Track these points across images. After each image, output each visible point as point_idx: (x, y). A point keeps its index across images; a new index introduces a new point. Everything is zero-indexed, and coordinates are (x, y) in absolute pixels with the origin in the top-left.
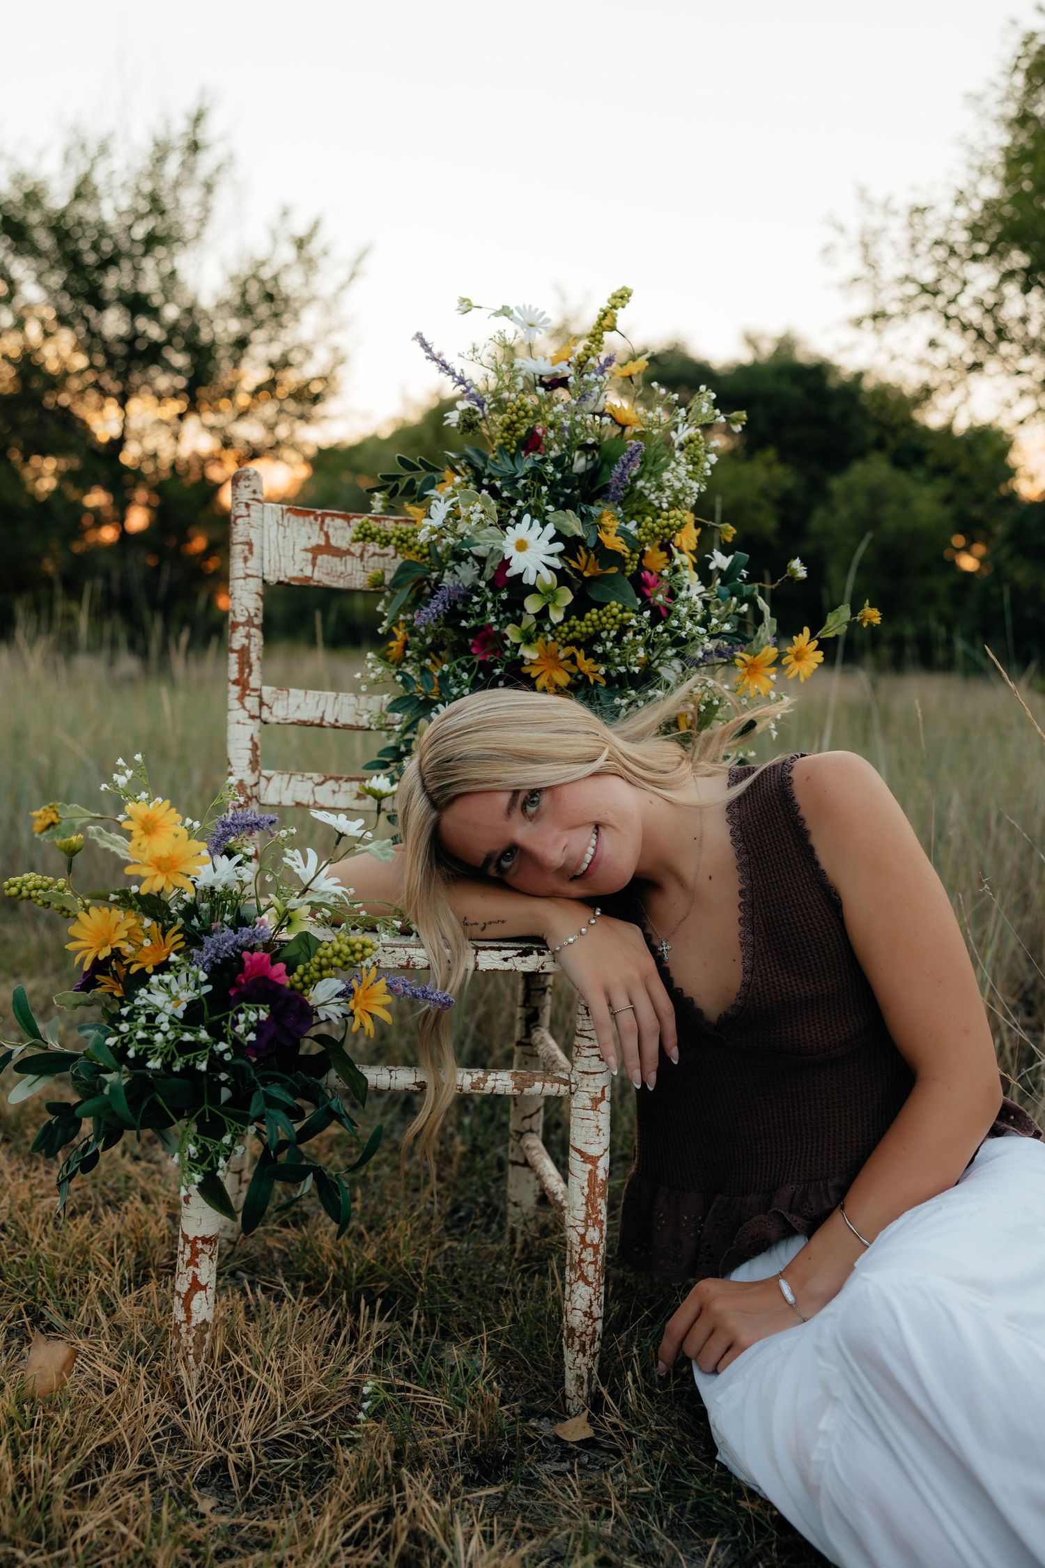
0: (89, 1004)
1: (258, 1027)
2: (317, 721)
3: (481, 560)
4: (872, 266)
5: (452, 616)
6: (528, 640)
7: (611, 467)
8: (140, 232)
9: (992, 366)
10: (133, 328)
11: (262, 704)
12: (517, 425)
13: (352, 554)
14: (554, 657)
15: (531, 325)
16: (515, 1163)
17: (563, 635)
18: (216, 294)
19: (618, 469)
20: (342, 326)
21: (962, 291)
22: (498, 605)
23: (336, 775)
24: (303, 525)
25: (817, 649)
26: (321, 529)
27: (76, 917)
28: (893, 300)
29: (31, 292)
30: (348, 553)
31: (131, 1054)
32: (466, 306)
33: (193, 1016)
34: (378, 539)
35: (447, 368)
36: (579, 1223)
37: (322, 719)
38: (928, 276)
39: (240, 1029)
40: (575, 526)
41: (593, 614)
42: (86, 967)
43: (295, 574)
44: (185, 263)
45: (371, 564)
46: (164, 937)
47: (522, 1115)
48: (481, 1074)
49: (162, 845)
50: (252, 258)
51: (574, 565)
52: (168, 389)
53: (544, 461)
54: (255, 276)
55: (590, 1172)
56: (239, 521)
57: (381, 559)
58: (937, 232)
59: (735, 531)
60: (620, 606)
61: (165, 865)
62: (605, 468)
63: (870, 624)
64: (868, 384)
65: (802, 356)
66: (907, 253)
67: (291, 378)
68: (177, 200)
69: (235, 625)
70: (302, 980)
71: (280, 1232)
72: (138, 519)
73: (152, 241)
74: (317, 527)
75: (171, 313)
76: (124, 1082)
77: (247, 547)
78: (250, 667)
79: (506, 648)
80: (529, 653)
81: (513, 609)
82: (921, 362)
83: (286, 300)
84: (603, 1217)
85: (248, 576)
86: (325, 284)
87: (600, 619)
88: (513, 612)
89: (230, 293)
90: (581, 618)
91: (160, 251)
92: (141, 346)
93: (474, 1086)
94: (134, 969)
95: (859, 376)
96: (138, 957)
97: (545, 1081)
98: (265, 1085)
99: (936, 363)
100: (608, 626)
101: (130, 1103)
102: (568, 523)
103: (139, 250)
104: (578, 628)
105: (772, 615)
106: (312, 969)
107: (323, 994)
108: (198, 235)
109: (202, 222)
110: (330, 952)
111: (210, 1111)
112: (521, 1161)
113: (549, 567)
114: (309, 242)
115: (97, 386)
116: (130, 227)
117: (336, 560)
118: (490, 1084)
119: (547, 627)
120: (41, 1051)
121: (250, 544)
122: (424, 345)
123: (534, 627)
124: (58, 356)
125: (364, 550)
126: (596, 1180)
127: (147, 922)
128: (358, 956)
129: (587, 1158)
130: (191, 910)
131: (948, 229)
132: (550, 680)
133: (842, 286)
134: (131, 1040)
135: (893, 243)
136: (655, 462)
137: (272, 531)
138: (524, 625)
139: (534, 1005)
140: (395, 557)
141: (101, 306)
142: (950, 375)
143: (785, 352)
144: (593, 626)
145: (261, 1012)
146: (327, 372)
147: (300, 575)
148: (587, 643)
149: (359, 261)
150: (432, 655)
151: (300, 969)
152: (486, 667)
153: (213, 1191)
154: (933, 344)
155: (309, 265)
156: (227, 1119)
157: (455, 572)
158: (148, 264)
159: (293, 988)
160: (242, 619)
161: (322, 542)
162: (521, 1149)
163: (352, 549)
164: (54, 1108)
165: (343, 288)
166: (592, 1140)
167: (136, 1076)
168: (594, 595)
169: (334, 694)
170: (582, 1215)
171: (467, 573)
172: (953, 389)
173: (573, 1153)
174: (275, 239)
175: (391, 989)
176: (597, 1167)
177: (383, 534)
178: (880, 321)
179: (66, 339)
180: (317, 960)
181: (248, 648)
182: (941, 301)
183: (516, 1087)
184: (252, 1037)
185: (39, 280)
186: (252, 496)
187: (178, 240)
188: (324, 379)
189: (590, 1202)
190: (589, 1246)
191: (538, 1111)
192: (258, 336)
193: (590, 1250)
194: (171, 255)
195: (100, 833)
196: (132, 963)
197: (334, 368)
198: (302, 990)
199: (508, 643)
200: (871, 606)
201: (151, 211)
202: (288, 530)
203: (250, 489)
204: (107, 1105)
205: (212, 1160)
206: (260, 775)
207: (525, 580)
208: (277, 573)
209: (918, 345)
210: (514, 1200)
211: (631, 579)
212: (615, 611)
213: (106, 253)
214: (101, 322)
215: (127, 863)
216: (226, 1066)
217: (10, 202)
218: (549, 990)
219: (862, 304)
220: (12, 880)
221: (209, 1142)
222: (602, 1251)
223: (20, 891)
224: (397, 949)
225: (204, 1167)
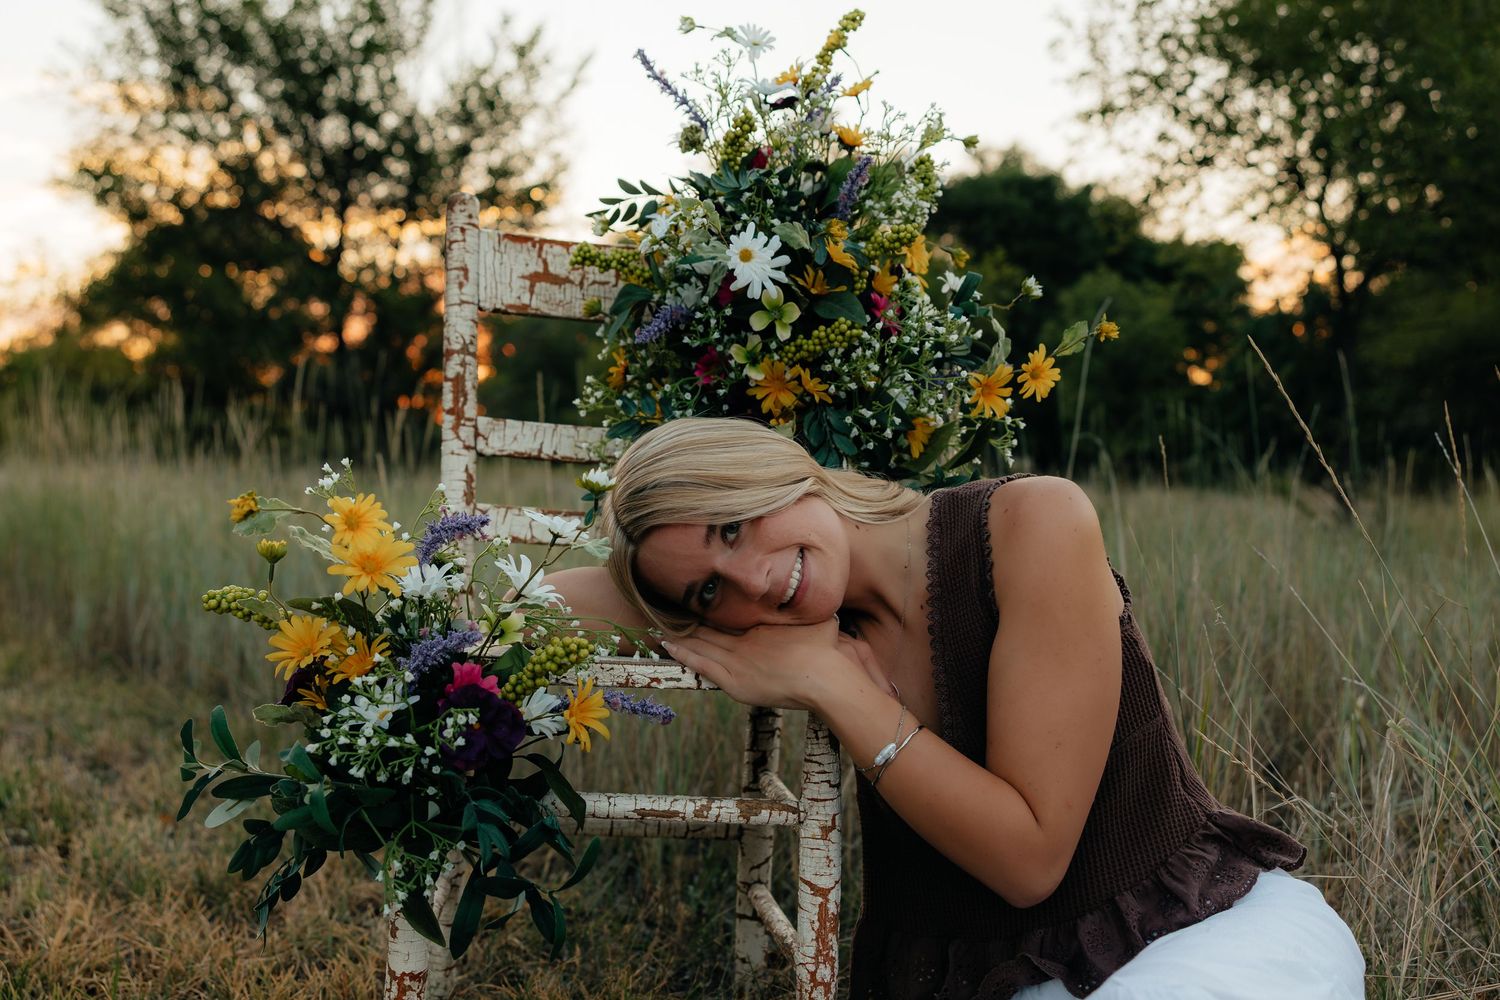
0: (289, 720)
1: (467, 731)
2: (535, 453)
3: (704, 279)
4: (1099, 58)
5: (673, 336)
6: (754, 361)
7: (839, 184)
8: (359, 40)
9: (1221, 161)
10: (352, 135)
11: (477, 435)
12: (742, 140)
13: (572, 282)
14: (780, 378)
15: (755, 44)
16: (743, 917)
17: (790, 355)
18: (436, 103)
19: (846, 186)
20: (564, 133)
21: (1191, 84)
22: (722, 322)
23: (553, 509)
24: (521, 252)
25: (1054, 367)
26: (539, 256)
27: (278, 628)
28: (1120, 94)
29: (249, 101)
30: (567, 280)
31: (333, 761)
32: (688, 25)
33: (398, 725)
34: (598, 262)
35: (669, 87)
36: (809, 960)
37: (540, 451)
38: (1158, 67)
39: (448, 733)
40: (801, 238)
41: (820, 332)
42: (288, 677)
43: (512, 301)
44: (404, 70)
45: (591, 292)
46: (369, 647)
47: (750, 865)
48: (704, 802)
49: (366, 542)
50: (472, 66)
51: (801, 282)
52: (387, 197)
53: (768, 174)
54: (477, 84)
55: (821, 905)
56: (454, 246)
57: (602, 287)
58: (1166, 26)
59: (968, 257)
60: (849, 322)
61: (370, 564)
62: (833, 188)
63: (1107, 339)
64: (1097, 196)
65: (1029, 170)
66: (1135, 47)
67: (514, 185)
68: (397, 9)
69: (451, 353)
70: (514, 690)
71: (495, 989)
72: (357, 329)
73: (371, 49)
74: (534, 253)
75: (390, 121)
76: (326, 793)
77: (462, 273)
78: (465, 395)
79: (731, 369)
80: (755, 374)
81: (737, 327)
82: (1151, 156)
83: (507, 108)
84: (834, 954)
85: (463, 302)
86: (546, 91)
87: (827, 336)
88: (737, 333)
89: (451, 103)
90: (808, 337)
91: (379, 59)
92: (359, 154)
93: (697, 814)
94: (337, 679)
95: (1088, 189)
96: (341, 667)
97: (772, 809)
98: (475, 799)
99: (1165, 158)
100: (836, 343)
101: (333, 816)
102: (795, 235)
103: (358, 57)
104: (805, 347)
105: (1007, 335)
106: (525, 678)
107: (537, 706)
108: (418, 42)
109: (423, 30)
110: (544, 656)
111: (417, 828)
112: (749, 913)
113: (775, 282)
114: (531, 49)
115: (315, 194)
116: (350, 35)
117: (555, 288)
118: (714, 811)
119: (773, 345)
120: (240, 774)
121: (465, 270)
122: (645, 62)
123: (760, 347)
124: (276, 165)
125: (583, 277)
126: (827, 914)
127: (351, 631)
128: (573, 657)
129: (817, 891)
130: (396, 619)
131: (1176, 22)
132: (776, 402)
133: (1069, 81)
134: (333, 748)
135: (1121, 37)
136: (884, 183)
137: (489, 257)
138: (750, 346)
139: (763, 748)
140: (616, 285)
141: (319, 115)
142: (1180, 170)
143: (1012, 165)
144: (821, 344)
145: (471, 715)
146: (548, 179)
147: (518, 303)
148: (815, 364)
149: (581, 67)
150: (654, 380)
151: (513, 678)
152: (709, 390)
153: (419, 913)
154: (1163, 137)
155: (531, 72)
156: (434, 836)
157: (677, 294)
158: (367, 73)
159: (505, 698)
160: (457, 347)
161: (541, 270)
162: (749, 900)
163: (571, 277)
164: (251, 826)
165: (564, 95)
166: (822, 872)
167: (338, 789)
168: (821, 312)
169: (553, 425)
170: (811, 951)
171: (690, 294)
172: (1184, 185)
173: (803, 887)
174: (496, 47)
175: (609, 703)
176: (827, 900)
177: (602, 257)
178: (1109, 114)
179: (283, 148)
180: (530, 666)
181: (463, 377)
182: (1169, 94)
183: (743, 814)
184: (461, 741)
185: (258, 90)
186: (468, 221)
187: (398, 48)
188: (545, 186)
189: (820, 937)
190: (821, 984)
191: (767, 860)
192: (478, 144)
193: (821, 989)
194: (390, 64)
195: (302, 534)
196: (334, 674)
197: (556, 174)
198: (514, 701)
199: (732, 362)
200: (1109, 320)
201: (370, 20)
202: (505, 256)
203: (466, 214)
204: (309, 817)
205: (418, 879)
206: (475, 508)
207: (749, 295)
208: (494, 300)
209: (1147, 138)
210: (741, 956)
211: (861, 297)
212: (844, 327)
213: (326, 61)
214: (319, 130)
215: (330, 563)
216: (434, 780)
217: (228, 11)
218: (778, 732)
219: (1091, 99)
220: (212, 592)
221: (414, 859)
222: (833, 990)
223: (219, 603)
224: (615, 666)
225: (411, 885)
